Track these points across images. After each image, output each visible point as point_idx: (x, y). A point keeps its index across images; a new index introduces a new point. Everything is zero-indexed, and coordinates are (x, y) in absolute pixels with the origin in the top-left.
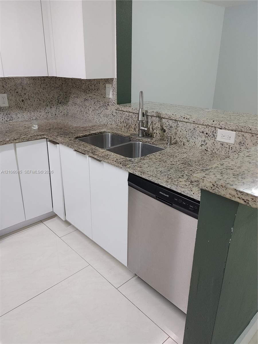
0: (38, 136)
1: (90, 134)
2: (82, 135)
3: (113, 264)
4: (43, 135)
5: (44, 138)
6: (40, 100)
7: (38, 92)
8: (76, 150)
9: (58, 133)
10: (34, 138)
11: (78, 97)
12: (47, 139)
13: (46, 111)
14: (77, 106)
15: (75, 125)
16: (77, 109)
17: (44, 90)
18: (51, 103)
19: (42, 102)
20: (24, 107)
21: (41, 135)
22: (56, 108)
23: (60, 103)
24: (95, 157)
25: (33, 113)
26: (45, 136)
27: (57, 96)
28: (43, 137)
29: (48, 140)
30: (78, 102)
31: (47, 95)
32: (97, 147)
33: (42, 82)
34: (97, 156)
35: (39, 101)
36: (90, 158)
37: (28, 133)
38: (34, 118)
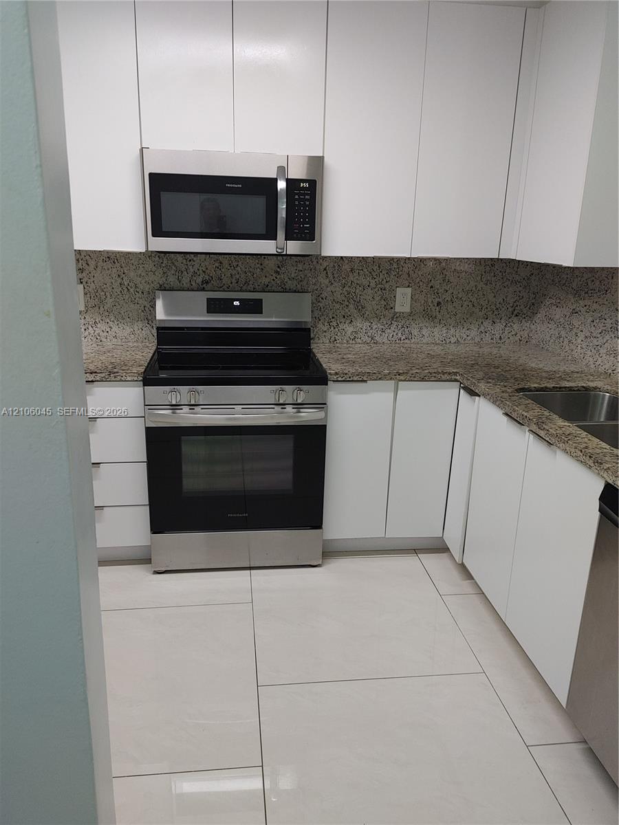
0: (444, 373)
1: (557, 387)
2: (536, 385)
3: (538, 693)
4: (455, 374)
5: (456, 380)
6: (474, 306)
7: (474, 288)
8: (506, 414)
9: (486, 374)
10: (435, 377)
11: (559, 305)
12: (461, 383)
13: (482, 329)
14: (553, 325)
15: (533, 365)
16: (552, 332)
17: (487, 286)
18: (496, 312)
19: (478, 309)
20: (439, 316)
21: (450, 374)
22: (504, 324)
23: (517, 316)
24: (542, 433)
25: (452, 331)
26: (458, 378)
27: (513, 300)
28: (453, 377)
29: (462, 385)
30: (557, 317)
31: (491, 296)
32: (555, 416)
33: (488, 268)
34: (546, 432)
35: (471, 306)
36: (532, 436)
37: (427, 365)
38: (453, 340)
